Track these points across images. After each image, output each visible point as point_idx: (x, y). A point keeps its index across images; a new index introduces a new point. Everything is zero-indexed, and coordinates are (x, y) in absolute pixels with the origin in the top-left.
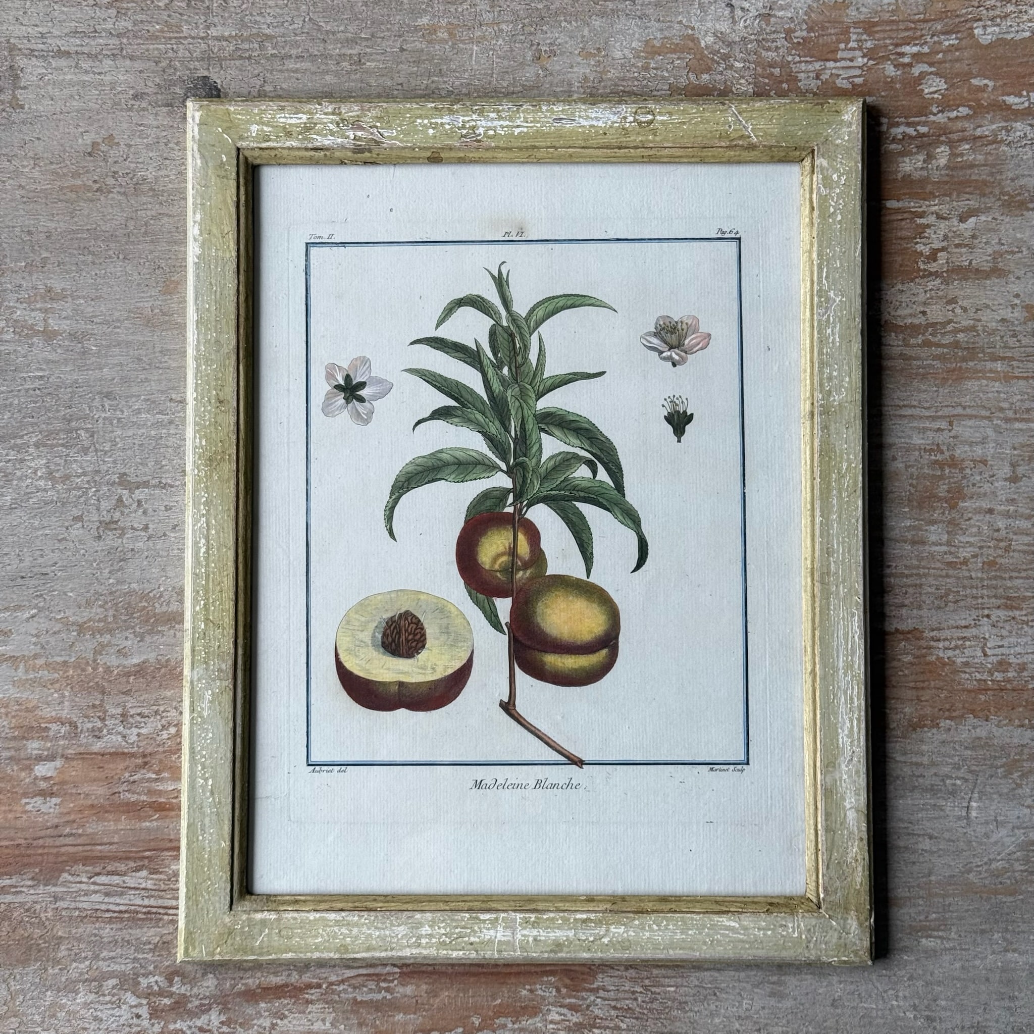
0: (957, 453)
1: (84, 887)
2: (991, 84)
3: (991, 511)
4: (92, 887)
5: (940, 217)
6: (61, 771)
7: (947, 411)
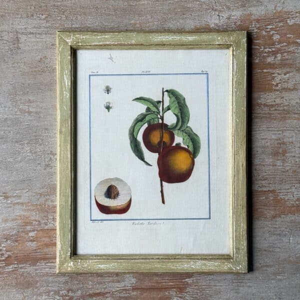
0: (285, 140)
1: (44, 267)
2: (292, 36)
3: (294, 156)
4: (46, 267)
5: (279, 74)
6: (36, 234)
7: (282, 129)
